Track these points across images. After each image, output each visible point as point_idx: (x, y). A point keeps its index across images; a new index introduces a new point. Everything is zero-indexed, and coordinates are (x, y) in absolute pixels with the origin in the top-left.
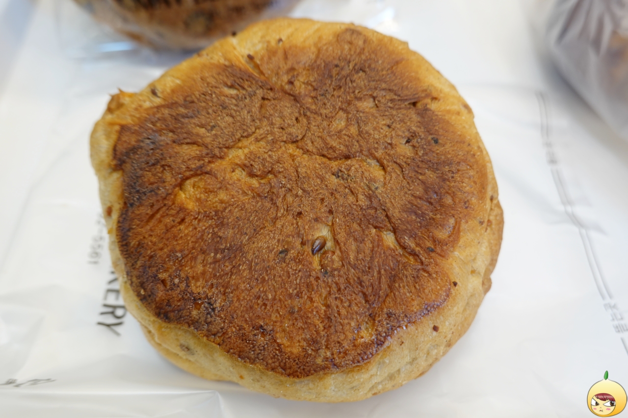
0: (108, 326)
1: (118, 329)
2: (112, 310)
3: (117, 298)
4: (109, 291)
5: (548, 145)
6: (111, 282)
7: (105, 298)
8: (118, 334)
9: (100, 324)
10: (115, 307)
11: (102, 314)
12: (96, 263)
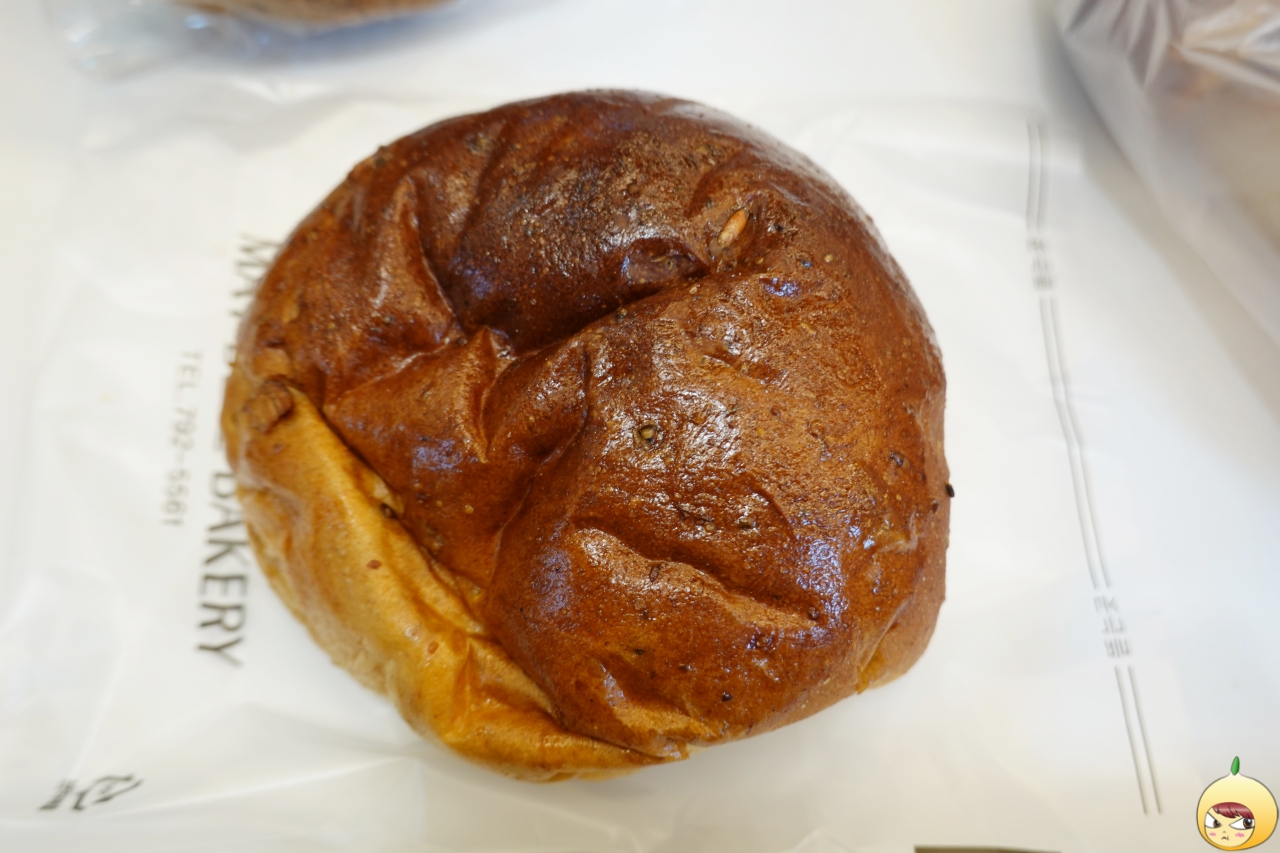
0: (217, 649)
1: (236, 652)
2: (217, 616)
3: (225, 592)
4: (208, 578)
5: (1037, 245)
6: (210, 560)
7: (203, 591)
8: (235, 663)
9: (204, 648)
10: (222, 609)
11: (205, 625)
12: (176, 523)
